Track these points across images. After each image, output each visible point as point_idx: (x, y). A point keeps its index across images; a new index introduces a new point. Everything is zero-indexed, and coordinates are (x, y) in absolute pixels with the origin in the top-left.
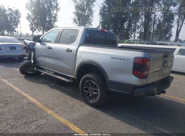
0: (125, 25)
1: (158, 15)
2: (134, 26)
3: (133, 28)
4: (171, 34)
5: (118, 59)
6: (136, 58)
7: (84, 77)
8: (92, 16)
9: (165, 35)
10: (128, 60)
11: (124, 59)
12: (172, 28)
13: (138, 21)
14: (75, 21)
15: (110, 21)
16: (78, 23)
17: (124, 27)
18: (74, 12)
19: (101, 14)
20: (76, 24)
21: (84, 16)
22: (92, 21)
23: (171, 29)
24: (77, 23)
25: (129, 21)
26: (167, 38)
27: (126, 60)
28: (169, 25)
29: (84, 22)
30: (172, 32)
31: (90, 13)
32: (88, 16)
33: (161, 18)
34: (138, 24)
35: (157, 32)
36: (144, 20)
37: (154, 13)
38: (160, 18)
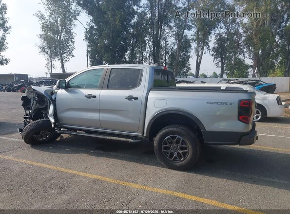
0: (126, 56)
1: (171, 41)
2: (140, 57)
3: (138, 60)
4: (189, 68)
5: (217, 103)
6: (240, 101)
7: (164, 131)
8: (73, 42)
9: (181, 69)
10: (231, 104)
11: (226, 104)
12: (190, 59)
13: (144, 50)
14: (43, 49)
15: (103, 50)
16: (49, 52)
17: (126, 59)
18: (40, 35)
19: (87, 38)
20: (46, 55)
21: (59, 41)
22: (73, 50)
23: (188, 60)
24: (47, 53)
25: (131, 50)
26: (185, 73)
27: (229, 104)
28: (185, 55)
29: (60, 51)
30: (190, 65)
31: (69, 38)
32: (66, 41)
33: (174, 45)
34: (144, 53)
35: (171, 65)
36: (152, 49)
37: (165, 39)
38: (172, 46)
